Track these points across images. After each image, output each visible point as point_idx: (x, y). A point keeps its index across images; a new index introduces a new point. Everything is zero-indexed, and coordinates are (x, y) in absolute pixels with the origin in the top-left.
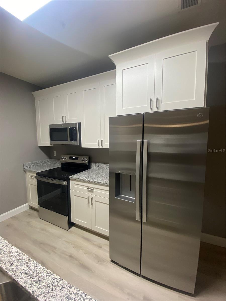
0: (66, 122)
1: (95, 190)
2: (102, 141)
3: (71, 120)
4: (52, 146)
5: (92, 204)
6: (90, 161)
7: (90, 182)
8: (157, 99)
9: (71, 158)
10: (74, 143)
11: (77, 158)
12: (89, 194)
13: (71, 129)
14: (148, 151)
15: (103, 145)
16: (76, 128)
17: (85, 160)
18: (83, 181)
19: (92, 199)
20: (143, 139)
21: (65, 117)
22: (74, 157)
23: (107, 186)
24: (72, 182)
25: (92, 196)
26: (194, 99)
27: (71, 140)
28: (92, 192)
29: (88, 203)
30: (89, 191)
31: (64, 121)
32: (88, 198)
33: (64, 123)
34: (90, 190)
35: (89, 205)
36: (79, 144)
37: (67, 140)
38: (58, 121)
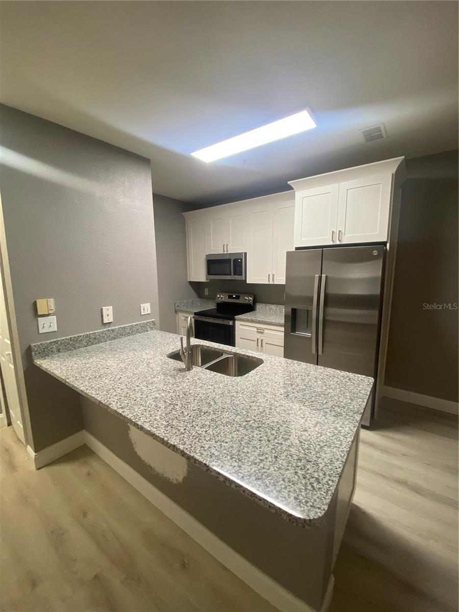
0: (227, 251)
1: (266, 331)
2: (273, 275)
3: (234, 248)
4: (208, 281)
5: (262, 346)
6: (255, 301)
7: (259, 322)
8: (340, 231)
9: (231, 297)
10: (237, 277)
11: (237, 297)
12: (259, 336)
13: (235, 261)
14: (326, 292)
15: (275, 280)
16: (241, 259)
17: (249, 299)
18: (252, 321)
19: (262, 340)
20: (321, 274)
21: (227, 245)
22: (234, 296)
23: (280, 326)
24: (237, 323)
25: (262, 338)
26: (378, 233)
27: (235, 274)
28: (262, 333)
29: (258, 345)
30: (258, 332)
31: (225, 250)
32: (258, 339)
33: (225, 252)
34: (260, 331)
35: (258, 348)
36: (244, 279)
37: (230, 275)
38: (217, 249)
